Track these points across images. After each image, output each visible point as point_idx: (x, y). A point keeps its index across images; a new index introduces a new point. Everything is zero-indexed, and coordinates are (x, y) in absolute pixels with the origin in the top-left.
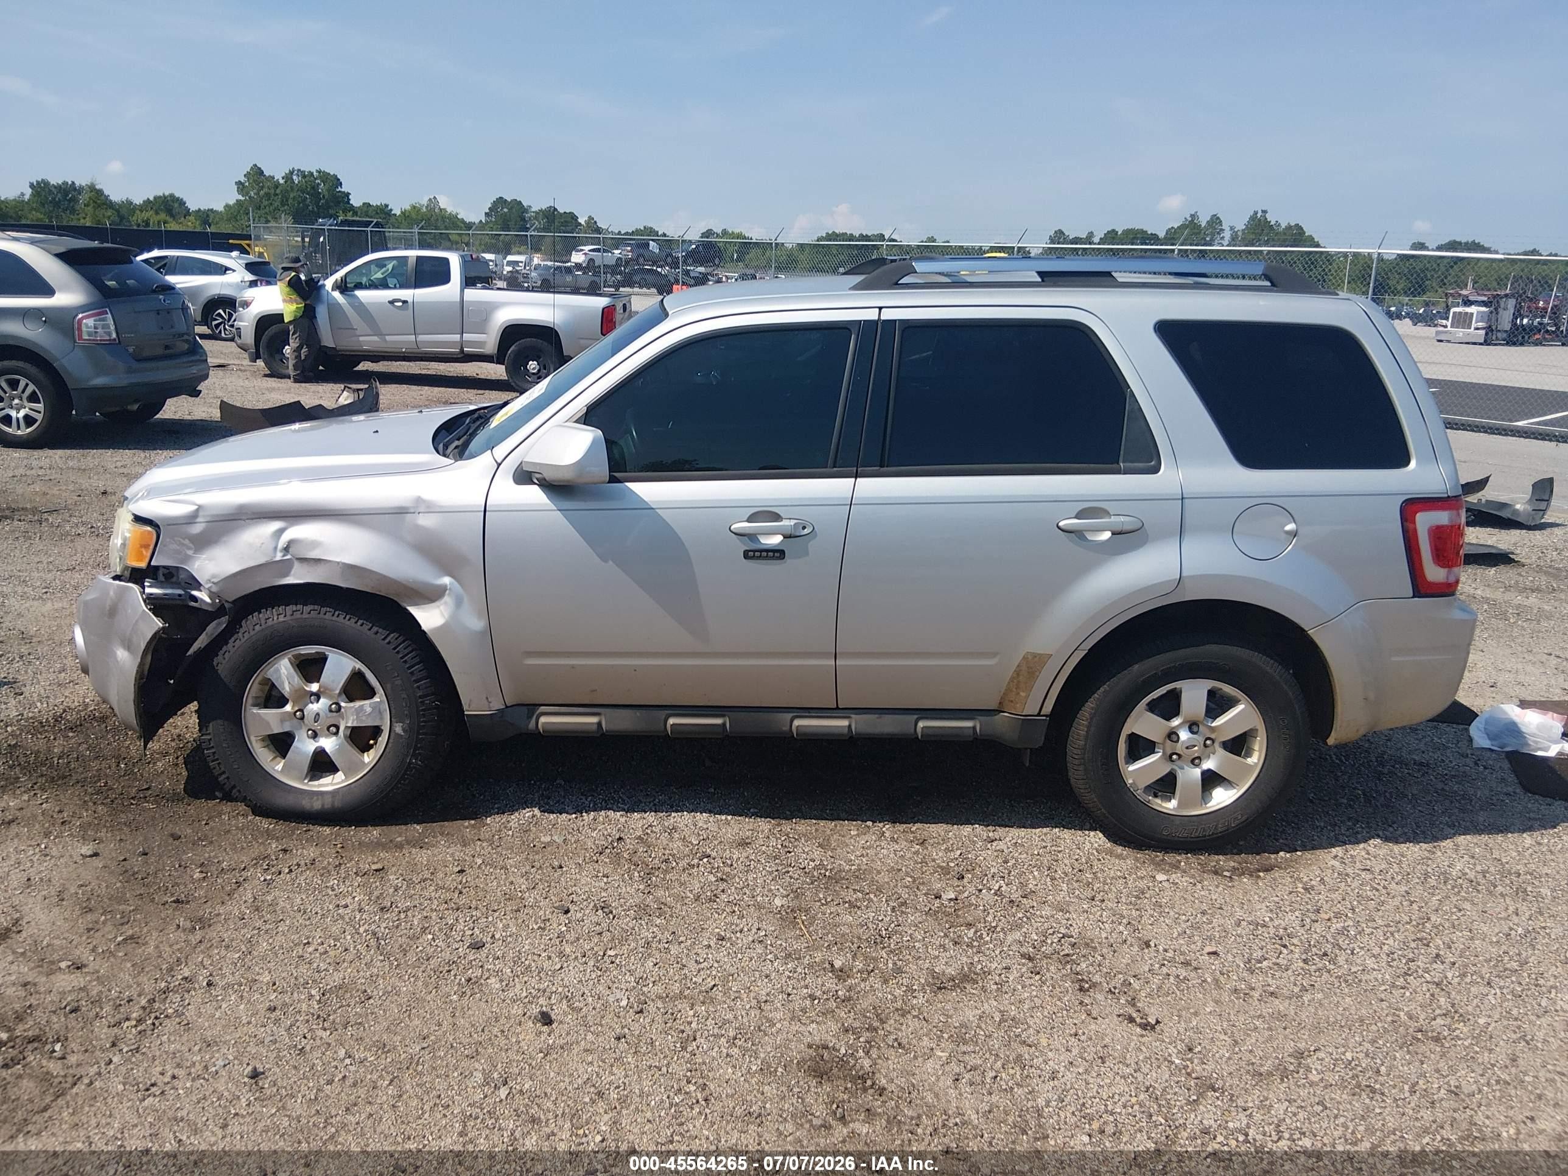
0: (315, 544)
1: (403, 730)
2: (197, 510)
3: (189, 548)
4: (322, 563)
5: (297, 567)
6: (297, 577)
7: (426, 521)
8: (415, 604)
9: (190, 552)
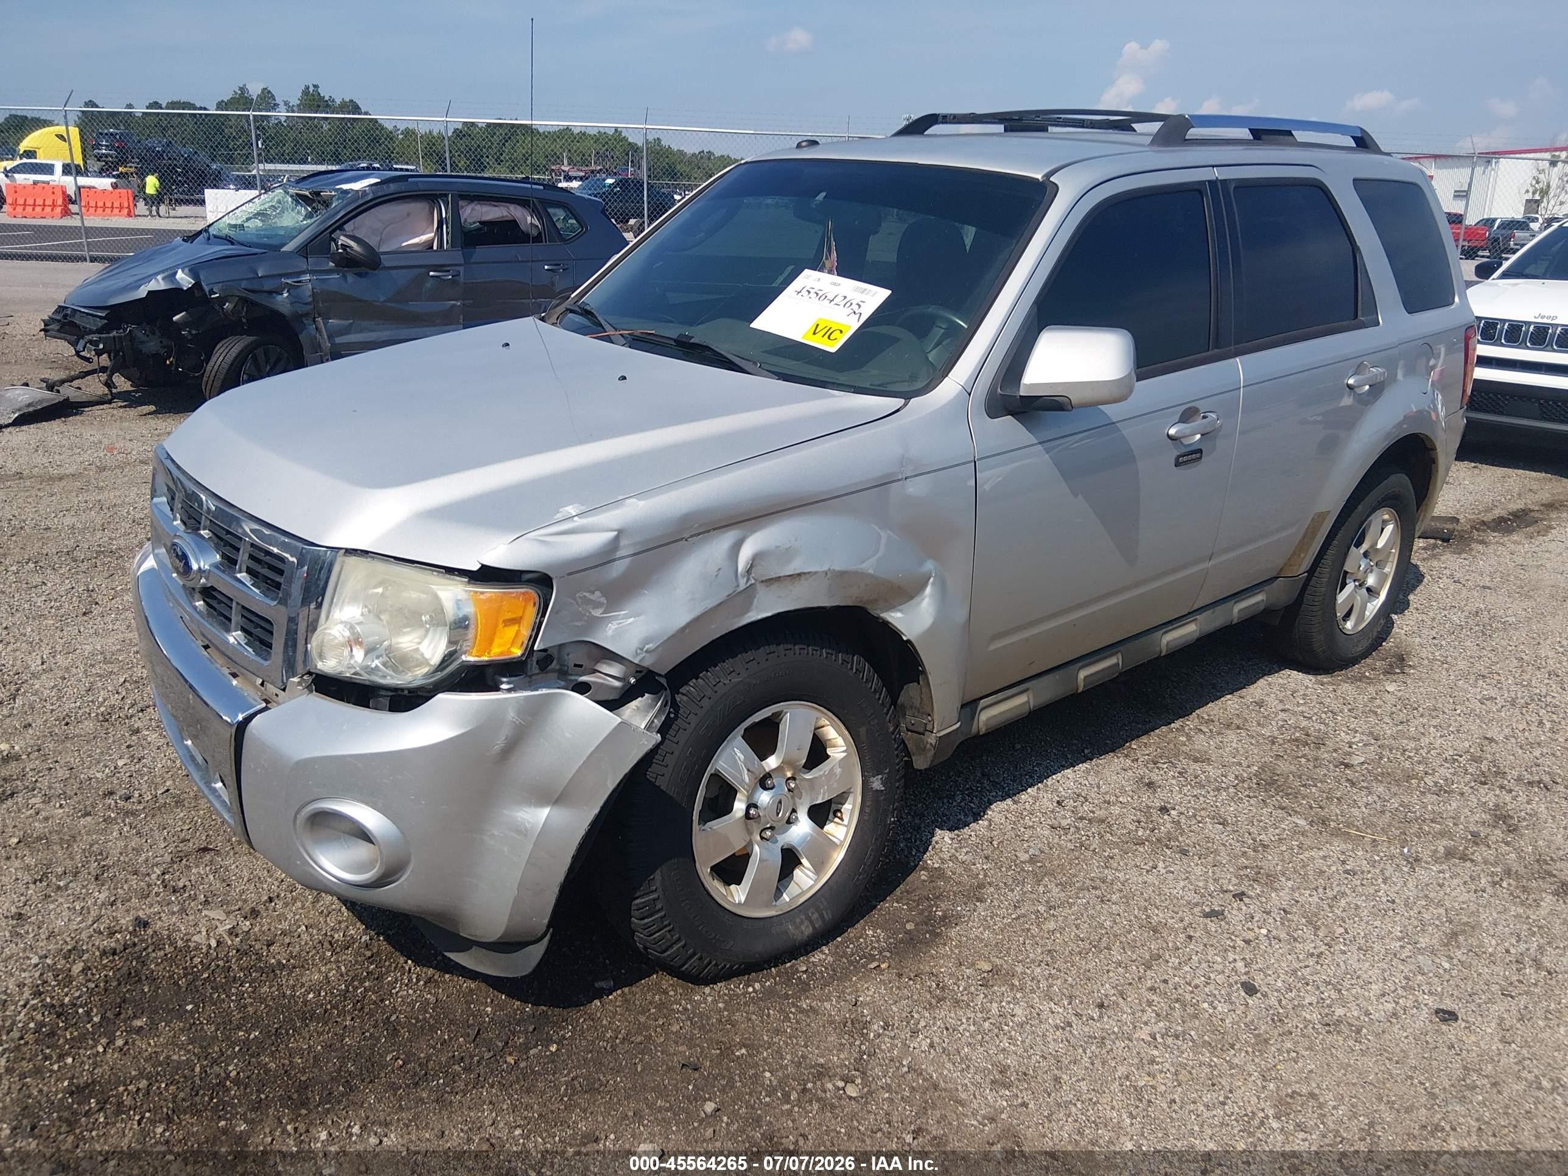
0: (786, 554)
1: (884, 783)
2: (617, 539)
3: (597, 605)
4: (803, 578)
5: (762, 592)
6: (764, 608)
7: (916, 488)
8: (892, 608)
9: (597, 613)
